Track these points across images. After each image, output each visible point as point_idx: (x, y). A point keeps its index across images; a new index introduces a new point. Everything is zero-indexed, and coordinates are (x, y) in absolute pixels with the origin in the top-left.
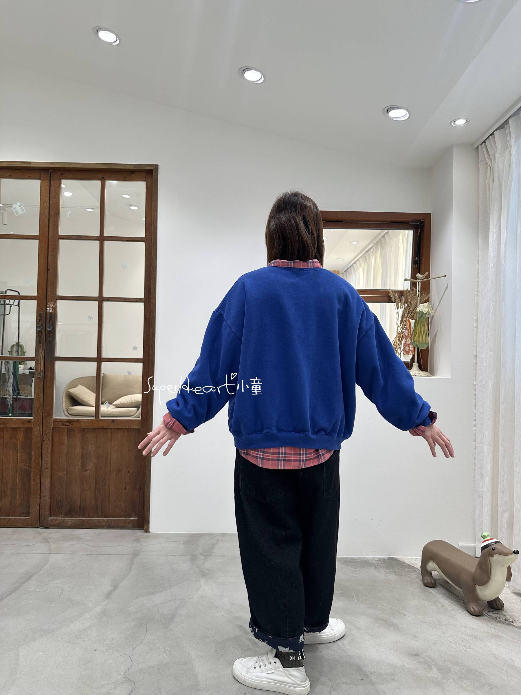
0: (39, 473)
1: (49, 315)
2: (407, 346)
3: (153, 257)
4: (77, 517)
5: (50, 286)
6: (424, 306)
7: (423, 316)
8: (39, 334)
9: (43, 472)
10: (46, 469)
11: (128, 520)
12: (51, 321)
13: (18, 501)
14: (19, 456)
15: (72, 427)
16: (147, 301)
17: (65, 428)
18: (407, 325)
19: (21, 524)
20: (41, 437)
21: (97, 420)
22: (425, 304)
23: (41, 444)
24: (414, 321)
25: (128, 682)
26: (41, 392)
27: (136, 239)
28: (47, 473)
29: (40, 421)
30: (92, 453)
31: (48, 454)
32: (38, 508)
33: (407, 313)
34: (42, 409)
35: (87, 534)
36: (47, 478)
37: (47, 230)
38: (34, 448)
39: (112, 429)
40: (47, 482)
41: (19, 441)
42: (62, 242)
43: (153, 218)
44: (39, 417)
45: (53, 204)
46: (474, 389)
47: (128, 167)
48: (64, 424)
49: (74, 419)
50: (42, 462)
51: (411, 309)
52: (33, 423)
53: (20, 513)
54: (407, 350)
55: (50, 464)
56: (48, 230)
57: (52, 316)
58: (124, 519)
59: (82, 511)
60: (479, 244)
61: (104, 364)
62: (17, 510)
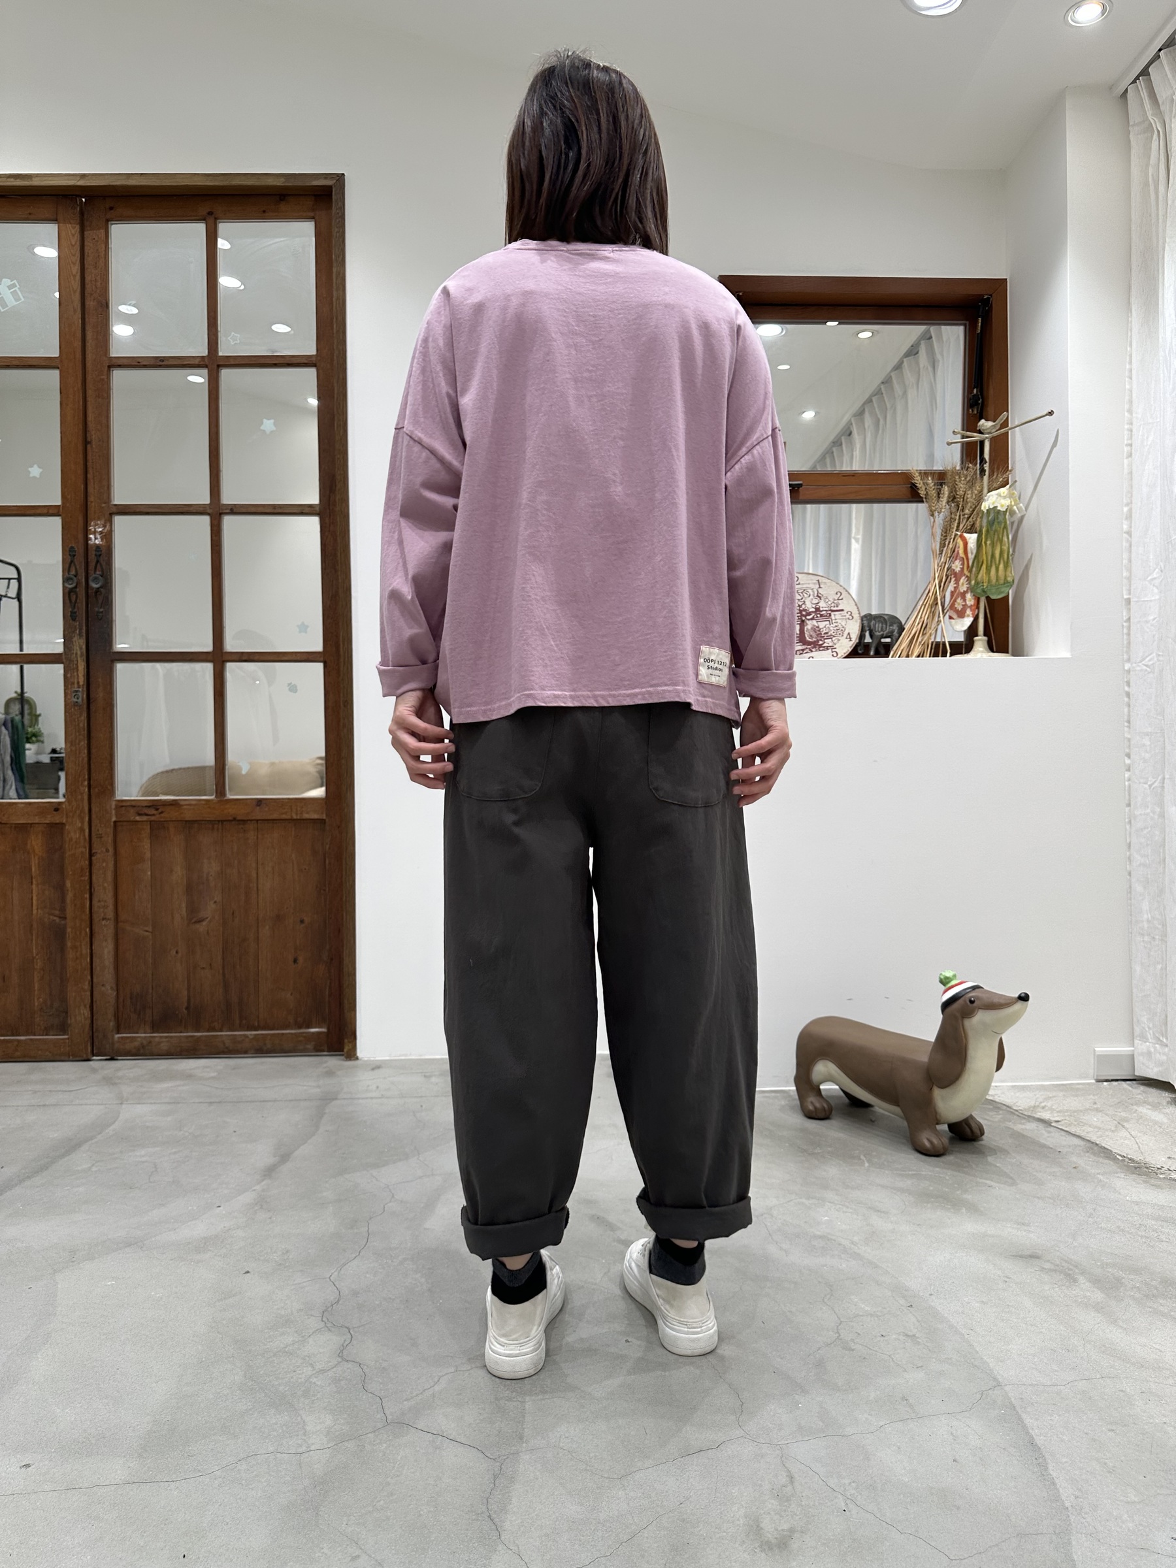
0: (86, 932)
1: (94, 553)
2: (960, 598)
3: (337, 400)
4: (181, 1032)
5: (94, 484)
6: (999, 495)
7: (998, 518)
8: (69, 596)
9: (96, 928)
10: (103, 919)
11: (304, 1035)
12: (98, 565)
13: (38, 999)
14: (34, 891)
15: (162, 820)
16: (328, 511)
17: (142, 821)
18: (959, 547)
19: (47, 1053)
20: (87, 845)
21: (221, 801)
22: (1002, 490)
23: (87, 862)
24: (975, 536)
25: (333, 1329)
26: (81, 737)
27: (294, 361)
28: (106, 931)
29: (83, 807)
30: (211, 878)
31: (106, 885)
32: (87, 1012)
33: (957, 521)
34: (86, 777)
35: (207, 1067)
36: (106, 940)
37: (78, 344)
38: (70, 873)
39: (257, 821)
40: (106, 951)
41: (34, 857)
42: (118, 376)
43: (334, 304)
44: (80, 797)
45: (91, 281)
46: (1126, 680)
47: (269, 181)
48: (143, 812)
49: (165, 801)
50: (94, 902)
51: (967, 511)
52: (65, 813)
53: (43, 1028)
54: (960, 608)
55: (111, 907)
56: (80, 343)
57: (100, 555)
58: (293, 1031)
59: (195, 1016)
60: (1131, 330)
61: (230, 667)
62: (38, 1019)
